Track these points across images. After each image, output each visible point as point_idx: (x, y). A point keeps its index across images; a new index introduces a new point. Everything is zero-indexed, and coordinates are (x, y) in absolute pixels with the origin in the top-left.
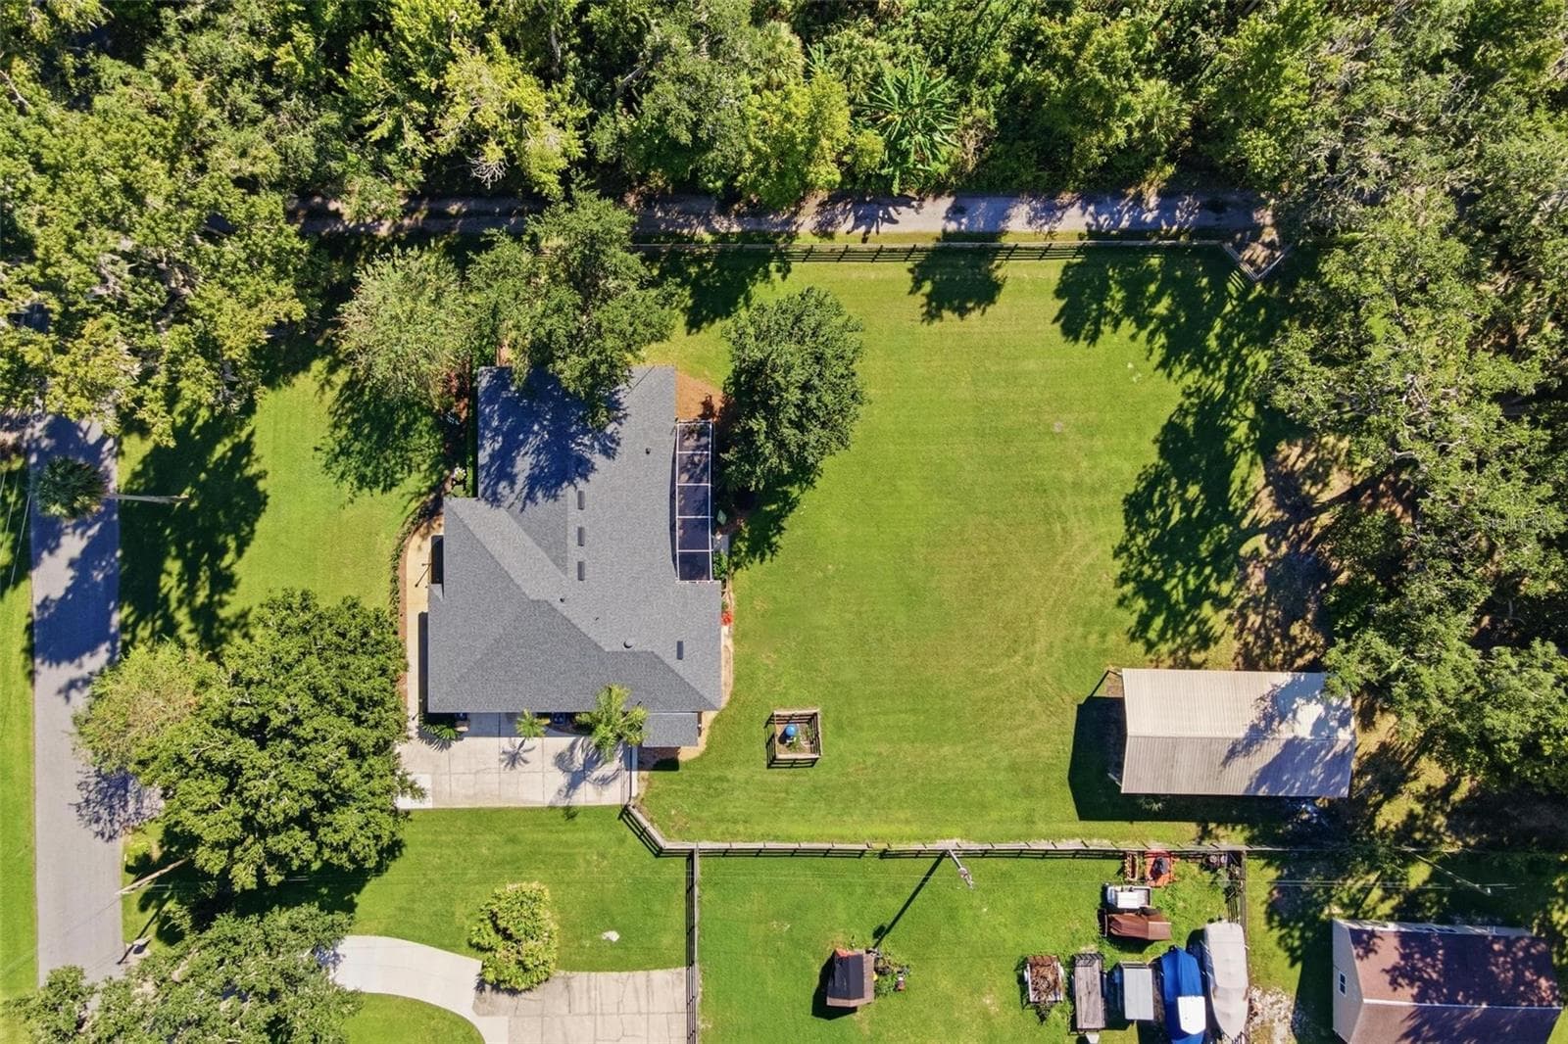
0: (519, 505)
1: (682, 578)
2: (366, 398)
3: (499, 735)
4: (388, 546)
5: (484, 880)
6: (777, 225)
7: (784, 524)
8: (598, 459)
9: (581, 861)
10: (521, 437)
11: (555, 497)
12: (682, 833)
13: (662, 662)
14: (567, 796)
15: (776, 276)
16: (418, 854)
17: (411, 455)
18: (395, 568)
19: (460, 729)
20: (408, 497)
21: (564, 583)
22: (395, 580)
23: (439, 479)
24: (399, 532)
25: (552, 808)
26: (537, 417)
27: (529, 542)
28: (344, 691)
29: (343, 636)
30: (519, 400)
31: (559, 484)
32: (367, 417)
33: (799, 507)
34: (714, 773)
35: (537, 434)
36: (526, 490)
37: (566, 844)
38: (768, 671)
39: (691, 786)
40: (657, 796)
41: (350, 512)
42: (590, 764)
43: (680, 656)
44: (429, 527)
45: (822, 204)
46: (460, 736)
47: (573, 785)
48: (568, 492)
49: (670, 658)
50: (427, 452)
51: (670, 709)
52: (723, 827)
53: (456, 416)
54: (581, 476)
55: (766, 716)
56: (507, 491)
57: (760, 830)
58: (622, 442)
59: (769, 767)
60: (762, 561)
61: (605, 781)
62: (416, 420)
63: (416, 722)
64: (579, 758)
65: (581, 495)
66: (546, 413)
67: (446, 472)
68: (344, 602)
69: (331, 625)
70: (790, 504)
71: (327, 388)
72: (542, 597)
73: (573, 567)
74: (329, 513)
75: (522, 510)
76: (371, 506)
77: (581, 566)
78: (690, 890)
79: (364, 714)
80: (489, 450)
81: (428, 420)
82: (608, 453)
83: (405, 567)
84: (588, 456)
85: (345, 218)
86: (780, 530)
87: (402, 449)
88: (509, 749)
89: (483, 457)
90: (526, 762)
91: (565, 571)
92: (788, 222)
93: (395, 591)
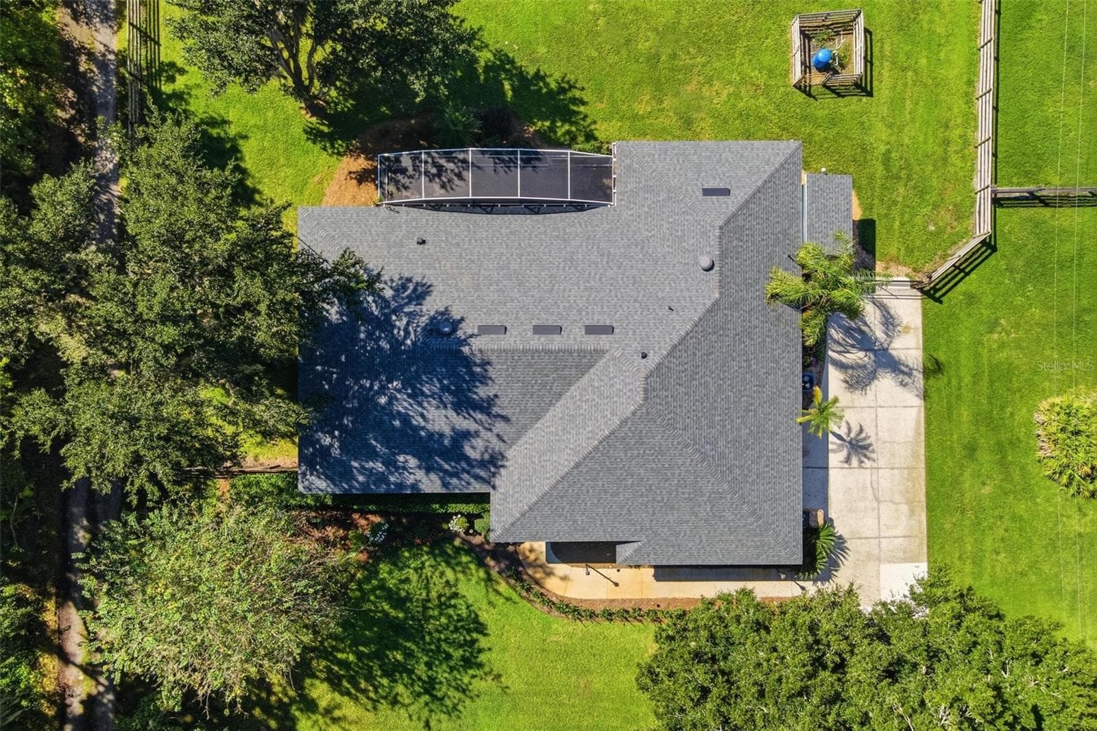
0: (500, 427)
1: (609, 198)
2: (351, 658)
3: (827, 468)
4: (562, 626)
5: (1027, 491)
6: (107, 81)
7: (531, 71)
8: (431, 306)
9: (1002, 355)
10: (397, 423)
11: (485, 364)
12: (962, 212)
13: (735, 215)
14: (909, 375)
15: (181, 82)
16: (993, 583)
17: (434, 594)
18: (592, 615)
19: (821, 521)
20: (493, 597)
21: (617, 354)
22: (609, 616)
23: (468, 553)
24: (539, 609)
25: (926, 396)
26: (367, 399)
27: (557, 410)
28: (804, 692)
29: (705, 692)
30: (343, 429)
31: (467, 362)
32: (379, 655)
33: (506, 50)
34: (880, 170)
35: (392, 399)
36: (479, 416)
37: (976, 377)
38: (737, 95)
39: (895, 203)
40: (910, 251)
41: (514, 681)
42: (865, 342)
43: (726, 192)
44: (535, 565)
45: (76, 16)
46: (829, 521)
47: (894, 366)
48: (478, 345)
49: (729, 205)
50: (428, 571)
51: (798, 215)
52: (954, 159)
53: (375, 529)
54: (454, 330)
55: (800, 97)
56: (479, 443)
57: (959, 106)
58: (406, 275)
59: (870, 94)
60: (583, 103)
61: (889, 321)
62: (382, 586)
63: (808, 585)
64: (856, 356)
65: (485, 330)
66: (362, 386)
67: (457, 542)
68: (644, 688)
69: (682, 710)
70: (504, 62)
71: (337, 713)
72: (639, 385)
73: (591, 342)
74: (514, 708)
75: (506, 419)
76: (504, 649)
77: (591, 330)
78: (1045, 202)
79: (830, 658)
80: (420, 474)
81: (384, 568)
82: (421, 293)
83: (592, 602)
84: (424, 320)
85: (94, 692)
86: (538, 77)
87: (425, 608)
88: (844, 454)
89: (430, 484)
90: (861, 430)
91: (599, 353)
92: (103, 66)
93: (625, 615)
